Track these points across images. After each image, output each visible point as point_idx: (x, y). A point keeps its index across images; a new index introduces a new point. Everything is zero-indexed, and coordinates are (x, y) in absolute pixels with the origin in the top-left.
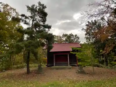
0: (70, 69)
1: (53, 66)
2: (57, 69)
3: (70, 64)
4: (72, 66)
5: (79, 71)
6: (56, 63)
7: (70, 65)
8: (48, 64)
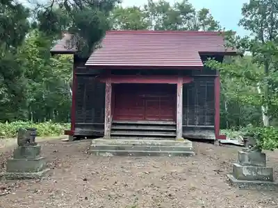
0: (188, 155)
1: (101, 136)
2: (121, 153)
3: (184, 129)
4: (193, 140)
5: (246, 173)
6: (114, 124)
7: (185, 138)
8: (74, 126)
